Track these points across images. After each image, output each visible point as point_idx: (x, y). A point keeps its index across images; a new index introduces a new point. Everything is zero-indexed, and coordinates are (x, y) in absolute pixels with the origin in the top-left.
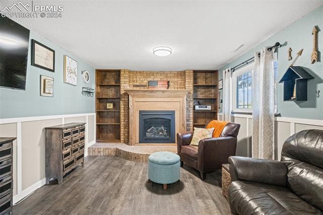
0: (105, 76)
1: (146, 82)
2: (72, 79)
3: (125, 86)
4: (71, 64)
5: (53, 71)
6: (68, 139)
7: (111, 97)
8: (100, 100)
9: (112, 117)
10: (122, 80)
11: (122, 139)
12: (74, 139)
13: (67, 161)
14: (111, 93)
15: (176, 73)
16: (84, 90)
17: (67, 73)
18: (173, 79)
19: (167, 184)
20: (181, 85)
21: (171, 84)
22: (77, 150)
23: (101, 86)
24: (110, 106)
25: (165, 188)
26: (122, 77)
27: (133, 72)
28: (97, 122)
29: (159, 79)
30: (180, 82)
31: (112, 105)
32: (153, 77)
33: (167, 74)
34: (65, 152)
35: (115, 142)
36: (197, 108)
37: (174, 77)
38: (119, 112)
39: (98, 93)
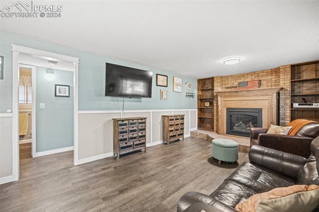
0: (205, 83)
1: (236, 83)
2: (178, 89)
3: (218, 88)
4: (178, 80)
5: (167, 86)
6: (172, 123)
7: (209, 98)
8: (201, 100)
9: (209, 113)
10: (215, 85)
11: (215, 129)
12: (176, 123)
13: (171, 134)
14: (208, 95)
15: (270, 70)
16: (188, 94)
17: (175, 86)
18: (266, 78)
19: (221, 161)
20: (276, 82)
21: (264, 82)
22: (178, 130)
23: (202, 90)
24: (207, 104)
25: (220, 163)
26: (215, 83)
27: (225, 77)
28: (198, 115)
29: (250, 80)
30: (275, 79)
31: (208, 103)
32: (243, 78)
33: (259, 74)
34: (170, 129)
35: (210, 131)
36: (296, 105)
37: (267, 75)
38: (213, 109)
39: (199, 96)
